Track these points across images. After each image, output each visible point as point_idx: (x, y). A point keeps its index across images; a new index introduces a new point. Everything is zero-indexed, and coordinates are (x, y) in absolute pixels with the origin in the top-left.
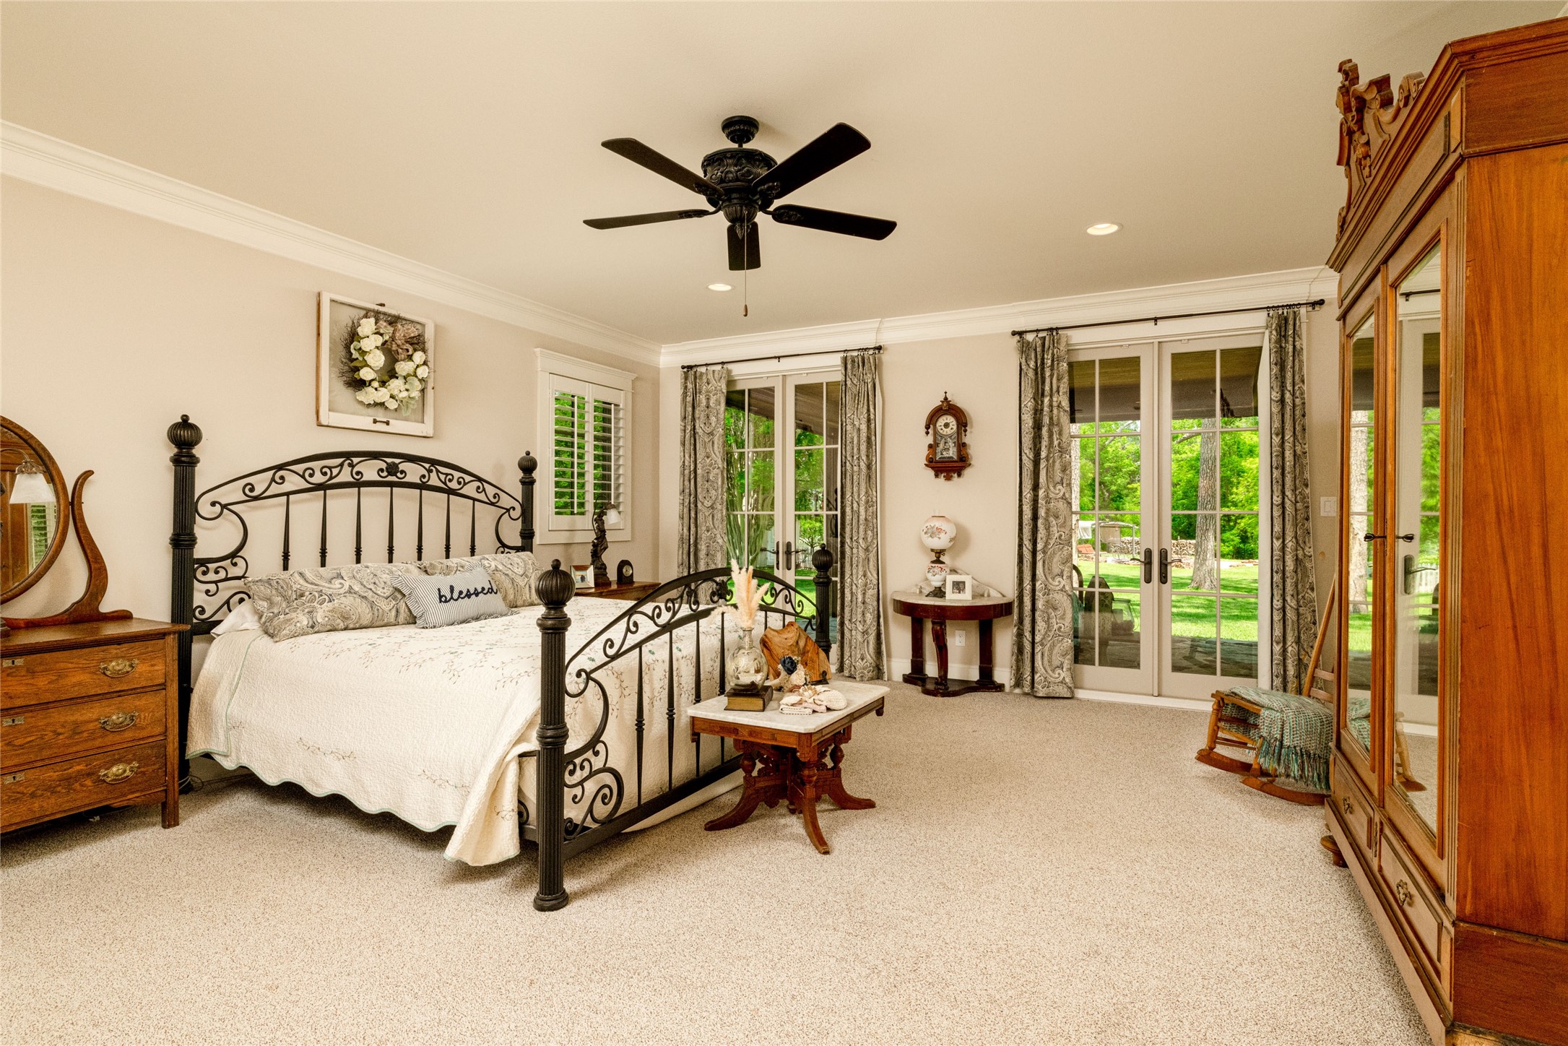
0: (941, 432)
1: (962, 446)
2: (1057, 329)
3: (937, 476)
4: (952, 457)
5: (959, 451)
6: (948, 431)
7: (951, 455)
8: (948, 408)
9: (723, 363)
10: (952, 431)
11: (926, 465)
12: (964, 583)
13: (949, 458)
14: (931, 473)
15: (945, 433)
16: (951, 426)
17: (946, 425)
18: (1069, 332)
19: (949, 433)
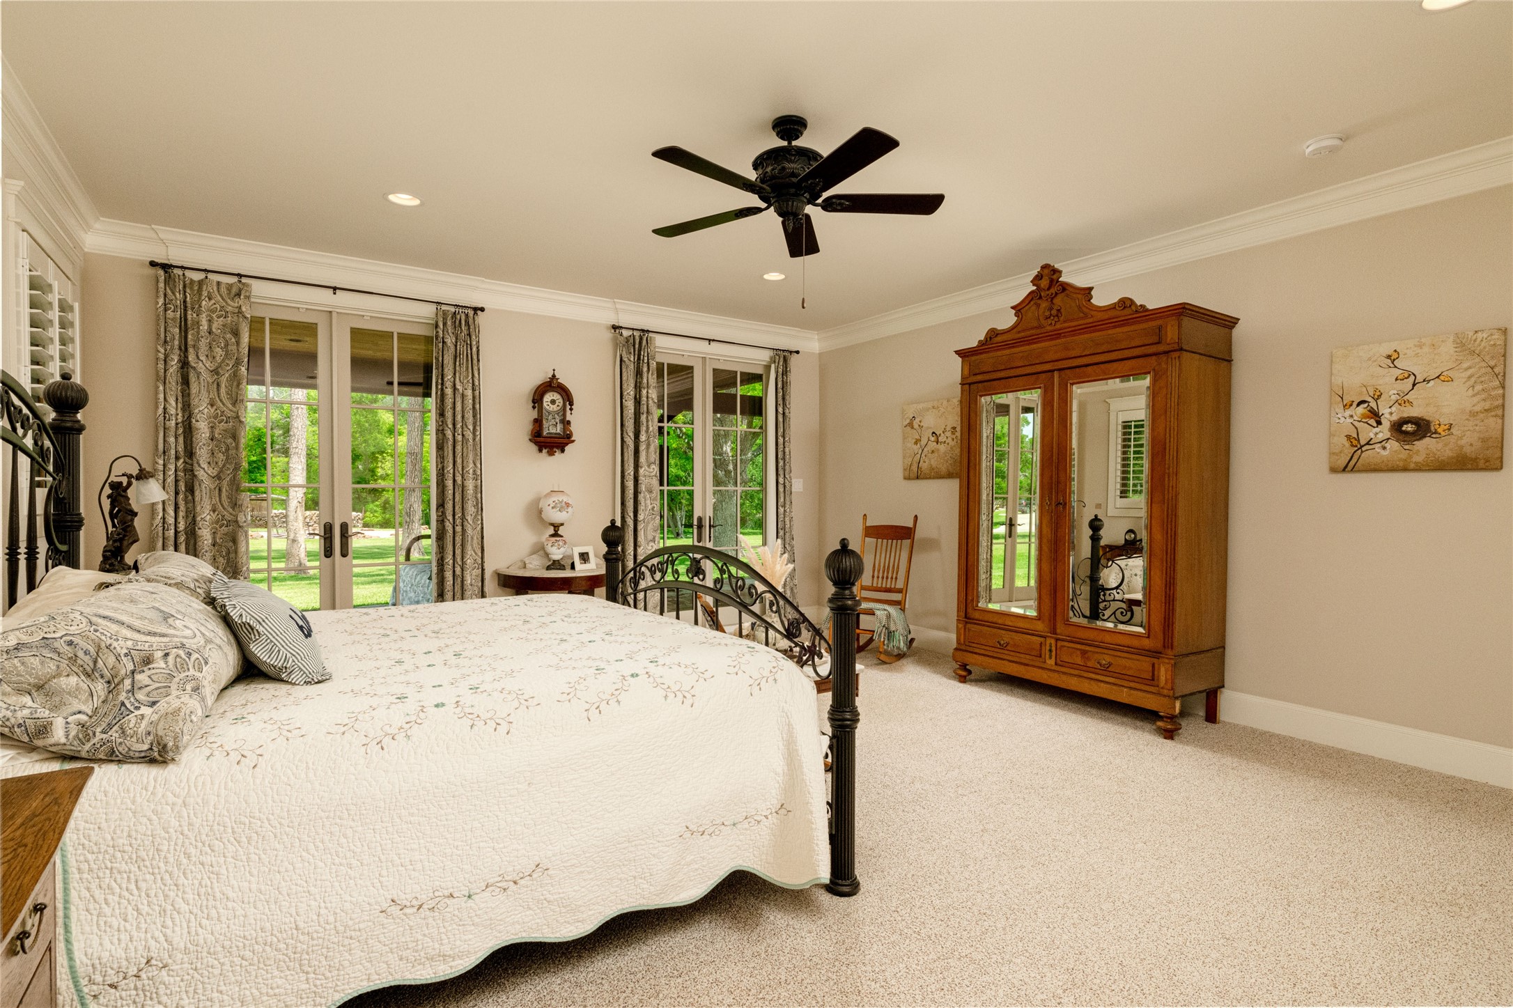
0: (548, 407)
1: (566, 423)
2: (648, 331)
3: (540, 451)
4: (559, 434)
5: (564, 429)
6: (553, 408)
7: (558, 431)
8: (552, 385)
9: (240, 275)
10: (559, 408)
11: (530, 440)
12: (587, 553)
13: (556, 434)
14: (534, 448)
15: (551, 409)
16: (557, 404)
17: (553, 402)
18: (657, 337)
19: (555, 409)
